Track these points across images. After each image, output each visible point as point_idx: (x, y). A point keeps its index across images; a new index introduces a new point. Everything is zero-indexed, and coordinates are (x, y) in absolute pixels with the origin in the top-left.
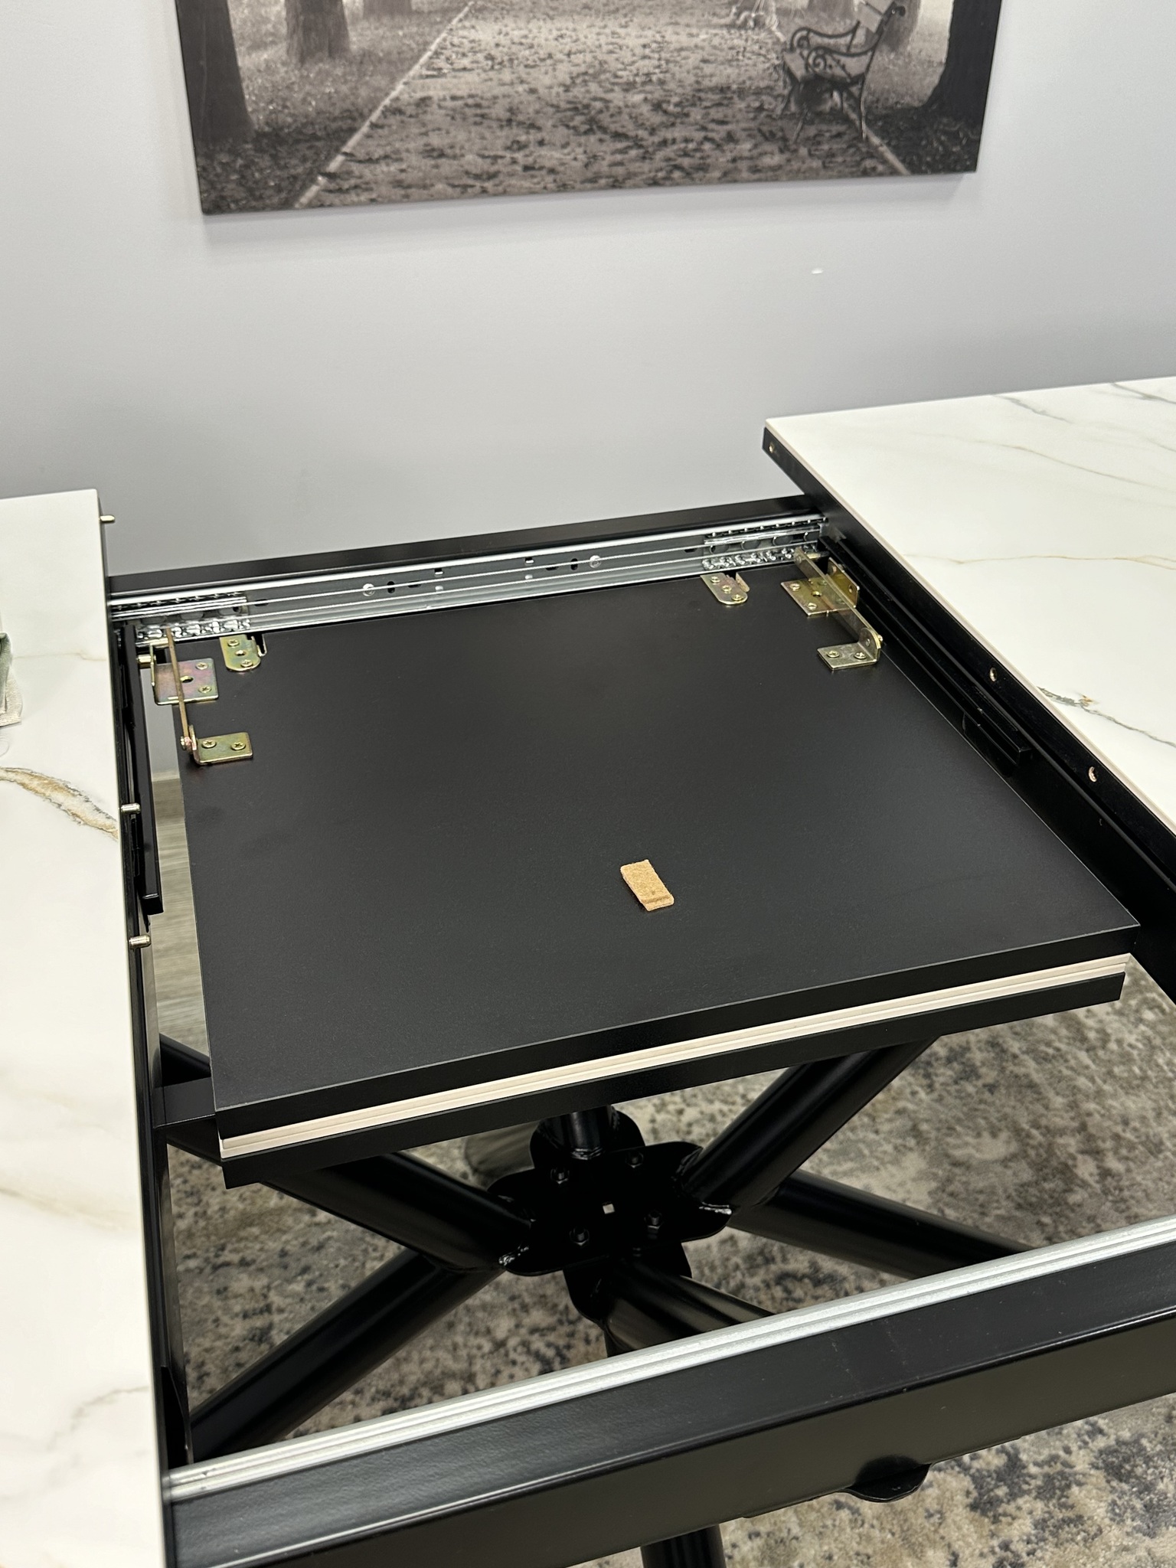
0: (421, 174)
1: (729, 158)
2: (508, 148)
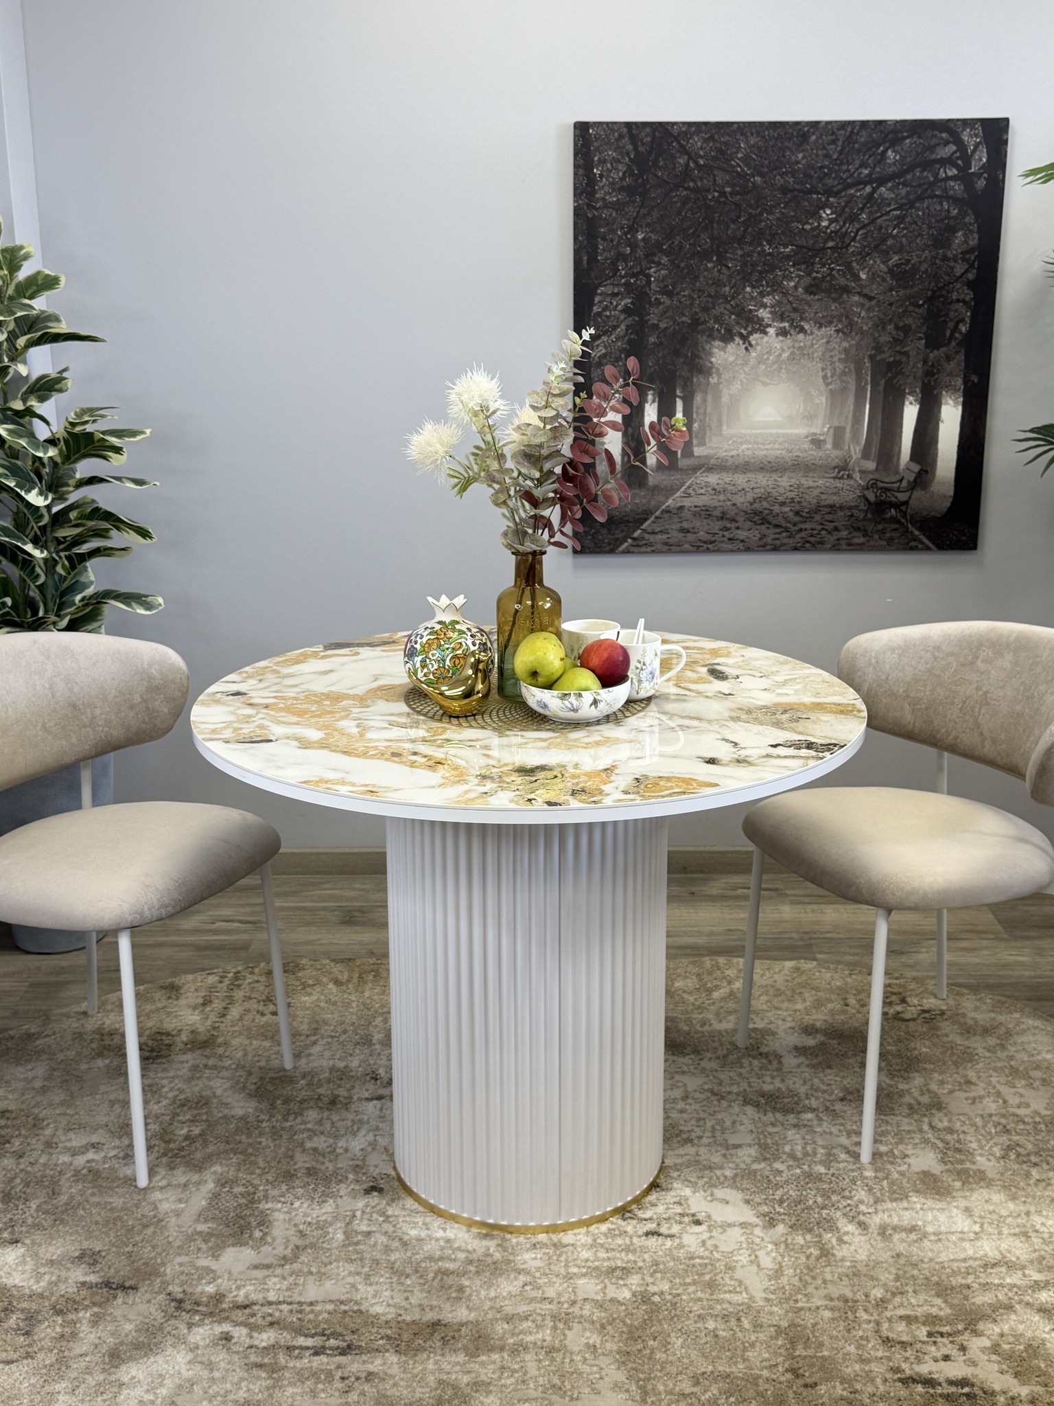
0: (677, 540)
1: (836, 539)
2: (721, 530)
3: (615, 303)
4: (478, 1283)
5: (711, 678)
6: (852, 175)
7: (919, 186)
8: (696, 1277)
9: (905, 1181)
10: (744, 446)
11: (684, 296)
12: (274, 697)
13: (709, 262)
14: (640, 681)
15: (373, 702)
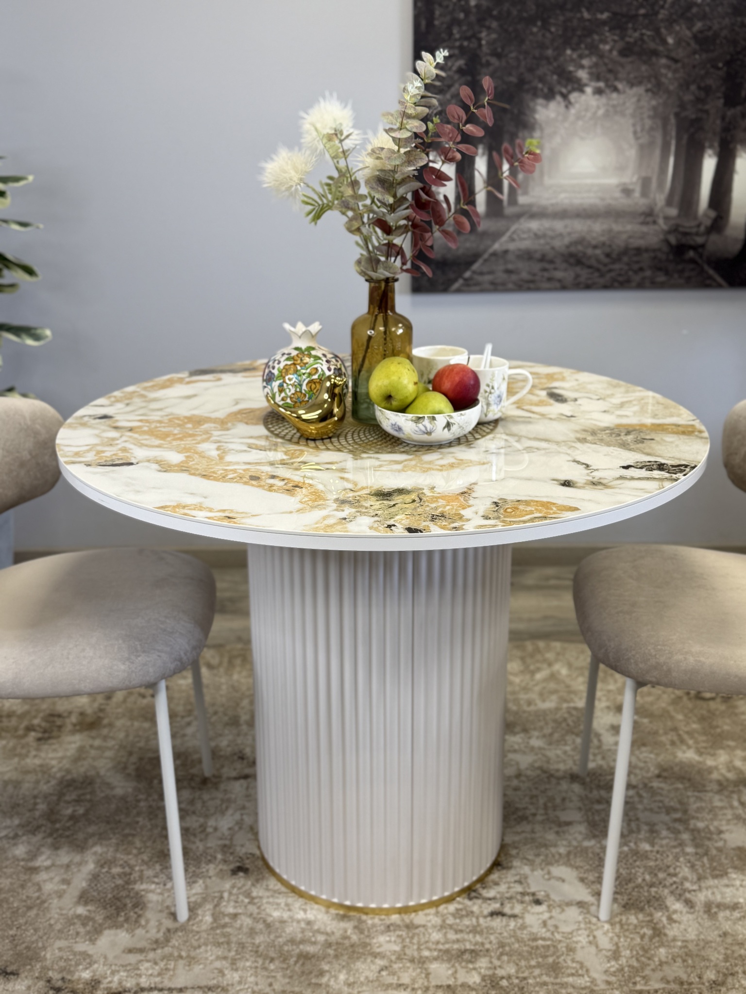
0: (502, 280)
1: (641, 278)
2: (541, 271)
4: (337, 967)
5: (552, 401)
8: (540, 960)
9: (723, 857)
10: (562, 196)
11: (512, 57)
12: (141, 421)
13: (534, 26)
14: (488, 404)
15: (233, 425)
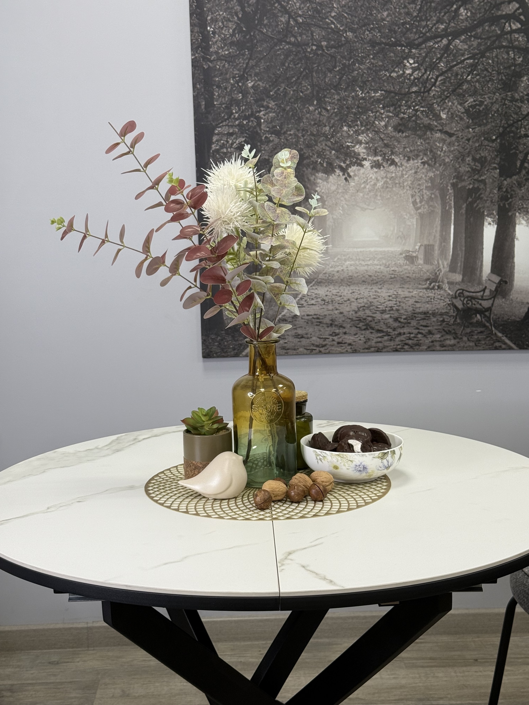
0: (293, 344)
1: (430, 341)
2: (330, 335)
3: (230, 142)
6: (430, 30)
7: (489, 38)
10: (348, 263)
11: (291, 135)
13: (310, 106)
